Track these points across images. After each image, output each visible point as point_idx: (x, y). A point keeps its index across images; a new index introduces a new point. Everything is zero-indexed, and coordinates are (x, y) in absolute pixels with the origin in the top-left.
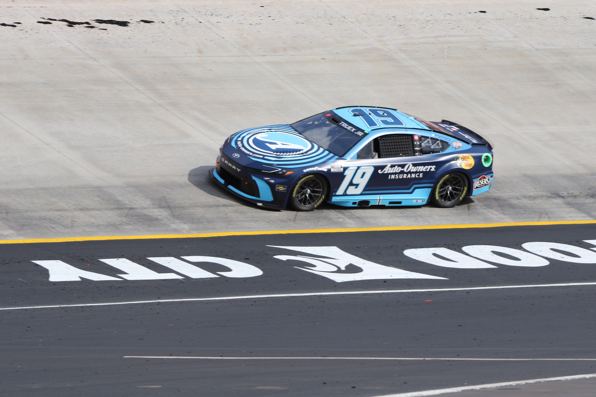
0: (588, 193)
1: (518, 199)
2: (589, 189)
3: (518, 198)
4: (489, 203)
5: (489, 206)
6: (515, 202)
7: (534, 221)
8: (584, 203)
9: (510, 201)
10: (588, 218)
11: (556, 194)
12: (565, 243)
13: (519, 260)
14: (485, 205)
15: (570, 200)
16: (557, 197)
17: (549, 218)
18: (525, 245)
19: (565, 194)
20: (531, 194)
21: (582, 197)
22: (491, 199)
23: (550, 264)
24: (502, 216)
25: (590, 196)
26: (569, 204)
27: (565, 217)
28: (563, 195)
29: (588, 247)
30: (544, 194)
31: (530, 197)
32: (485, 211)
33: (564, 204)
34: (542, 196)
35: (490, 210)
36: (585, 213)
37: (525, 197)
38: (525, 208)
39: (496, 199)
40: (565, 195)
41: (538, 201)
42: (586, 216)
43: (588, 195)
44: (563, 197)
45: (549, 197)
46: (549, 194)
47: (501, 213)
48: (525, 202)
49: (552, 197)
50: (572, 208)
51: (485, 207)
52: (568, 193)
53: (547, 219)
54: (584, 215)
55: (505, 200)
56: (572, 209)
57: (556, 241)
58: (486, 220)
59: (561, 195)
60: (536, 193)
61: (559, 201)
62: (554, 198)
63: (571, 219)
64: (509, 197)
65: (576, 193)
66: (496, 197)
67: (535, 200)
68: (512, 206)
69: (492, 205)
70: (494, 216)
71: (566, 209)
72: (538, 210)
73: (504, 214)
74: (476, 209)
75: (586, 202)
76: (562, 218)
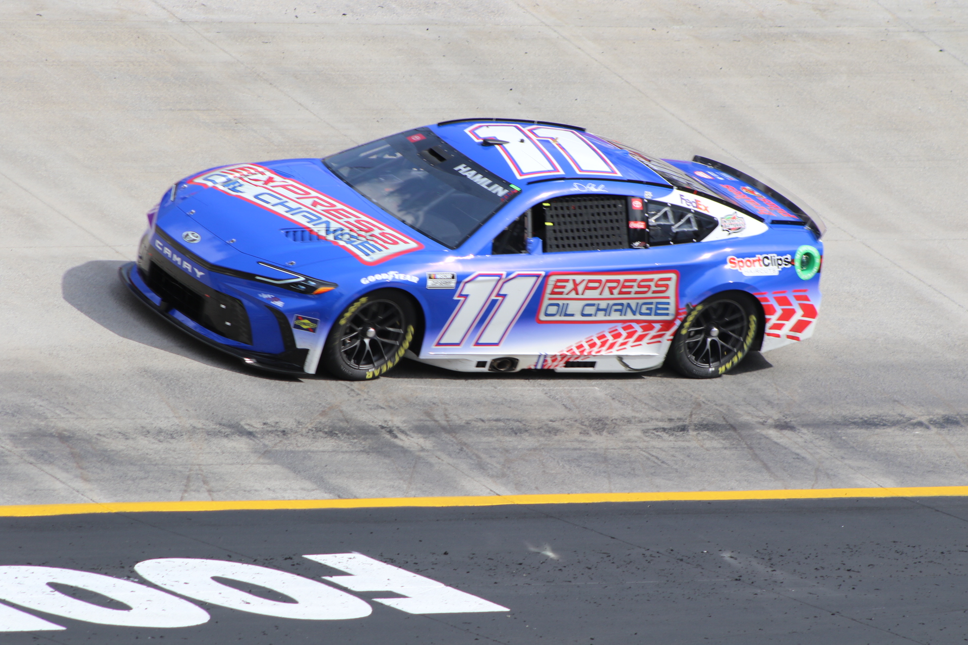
0: (320, 423)
1: (127, 439)
2: (323, 413)
3: (125, 436)
4: (44, 449)
5: (43, 457)
6: (117, 445)
7: (169, 500)
8: (309, 451)
9: (104, 442)
10: (319, 494)
11: (230, 426)
12: (255, 562)
13: (125, 607)
14: (31, 454)
15: (269, 441)
16: (233, 433)
17: (210, 491)
18: (143, 568)
19: (256, 425)
20: (163, 424)
21: (302, 435)
22: (51, 435)
23: (209, 621)
24: (79, 484)
25: (326, 433)
26: (267, 454)
27: (256, 490)
28: (251, 429)
29: (319, 573)
30: (200, 426)
31: (160, 431)
32: (33, 471)
33: (255, 452)
34: (193, 430)
35: (46, 468)
36: (309, 478)
37: (146, 432)
38: (145, 462)
39: (64, 438)
40: (255, 430)
41: (182, 444)
42: (315, 487)
43: (318, 430)
44: (250, 434)
45: (211, 434)
46: (212, 426)
47: (76, 476)
48: (146, 445)
49: (220, 432)
50: (275, 466)
51: (32, 460)
52: (265, 424)
53: (206, 494)
54: (308, 485)
55: (89, 441)
56: (276, 468)
57: (230, 556)
58: (35, 494)
59: (247, 427)
60: (177, 421)
61: (241, 444)
62: (227, 436)
63: (271, 495)
64: (102, 433)
65: (288, 423)
66: (65, 430)
67: (172, 441)
68: (108, 458)
69: (51, 453)
70: (58, 485)
71: (260, 469)
72: (179, 468)
73: (86, 480)
74: (7, 464)
75: (315, 449)
76: (247, 493)
